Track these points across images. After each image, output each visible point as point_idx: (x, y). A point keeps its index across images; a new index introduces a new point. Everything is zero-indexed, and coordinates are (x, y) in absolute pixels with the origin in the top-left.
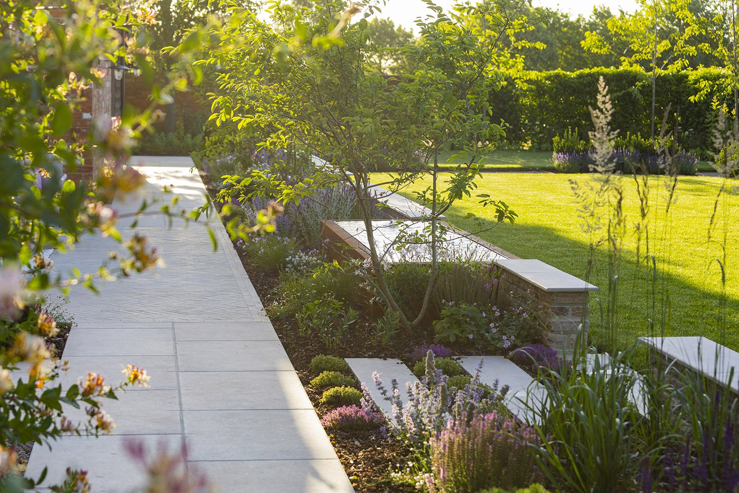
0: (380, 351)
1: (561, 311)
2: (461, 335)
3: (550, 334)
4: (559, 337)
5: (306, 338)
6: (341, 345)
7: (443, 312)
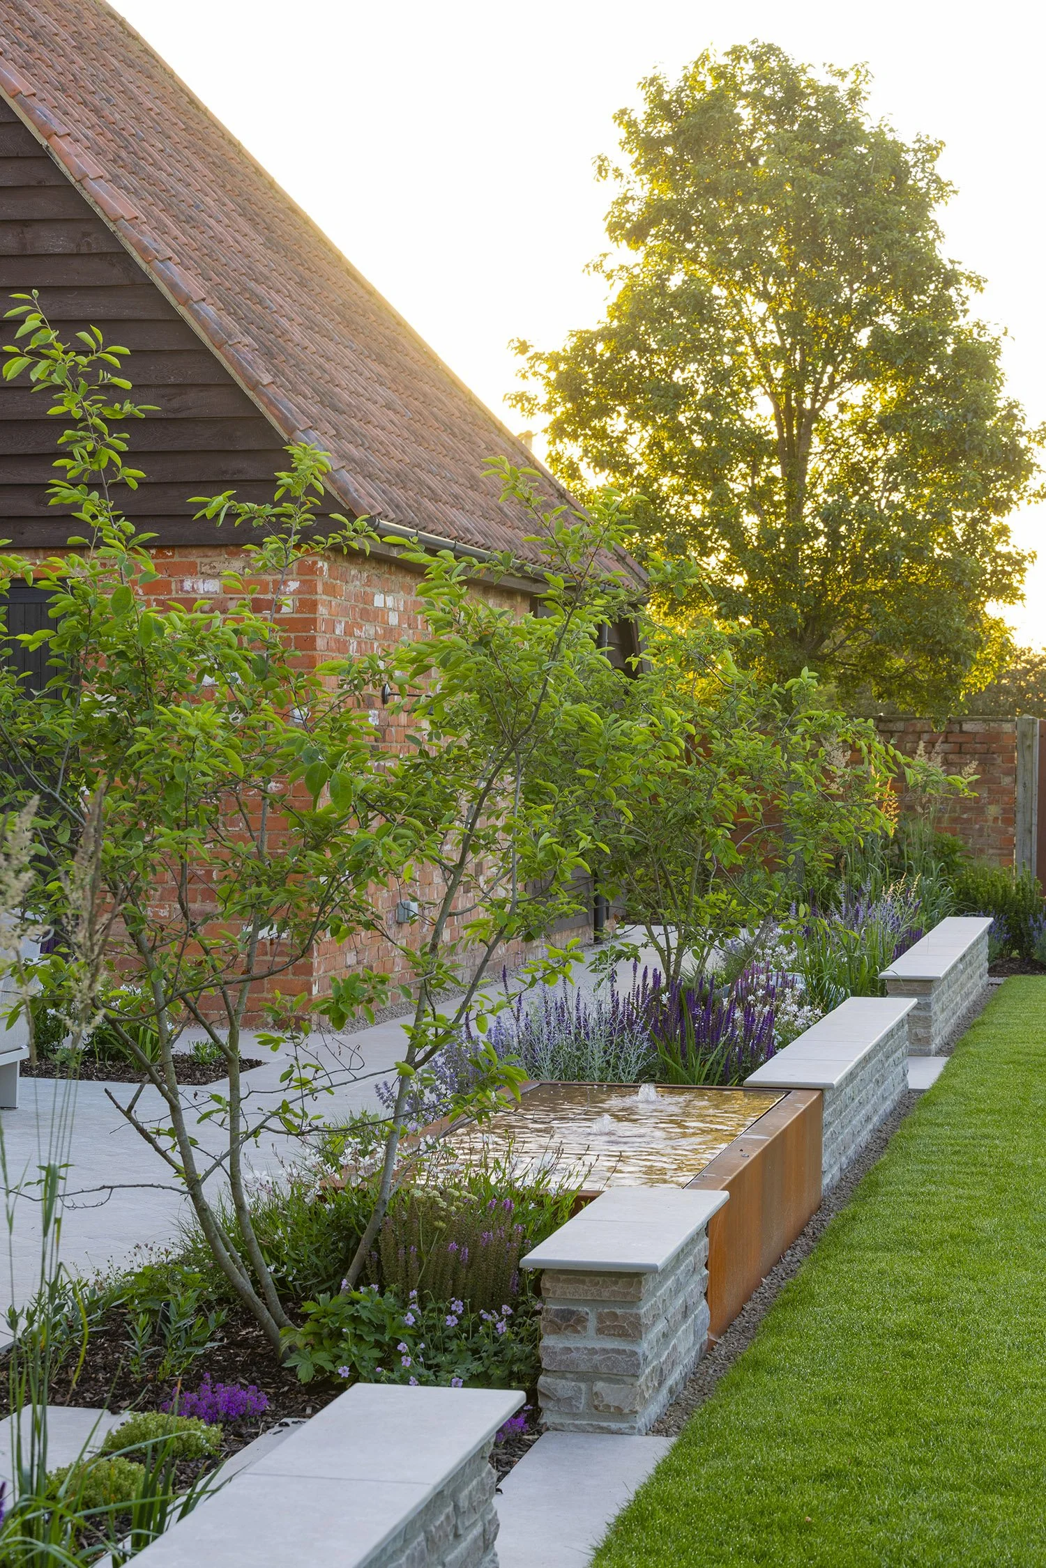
1: (570, 1321)
3: (541, 1378)
4: (564, 1386)
7: (307, 1306)
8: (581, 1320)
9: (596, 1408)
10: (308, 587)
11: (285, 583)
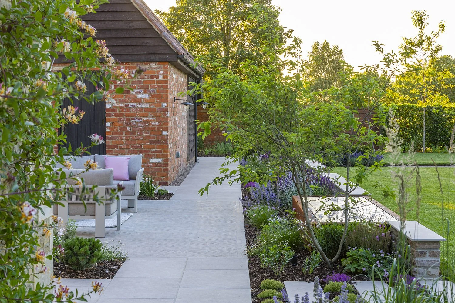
0: (307, 277)
1: (422, 254)
2: (358, 268)
3: (415, 268)
4: (421, 270)
5: (264, 269)
6: (284, 273)
7: (348, 253)
8: (425, 253)
9: (429, 275)
10: (166, 72)
11: (160, 71)
